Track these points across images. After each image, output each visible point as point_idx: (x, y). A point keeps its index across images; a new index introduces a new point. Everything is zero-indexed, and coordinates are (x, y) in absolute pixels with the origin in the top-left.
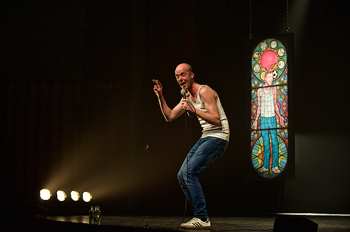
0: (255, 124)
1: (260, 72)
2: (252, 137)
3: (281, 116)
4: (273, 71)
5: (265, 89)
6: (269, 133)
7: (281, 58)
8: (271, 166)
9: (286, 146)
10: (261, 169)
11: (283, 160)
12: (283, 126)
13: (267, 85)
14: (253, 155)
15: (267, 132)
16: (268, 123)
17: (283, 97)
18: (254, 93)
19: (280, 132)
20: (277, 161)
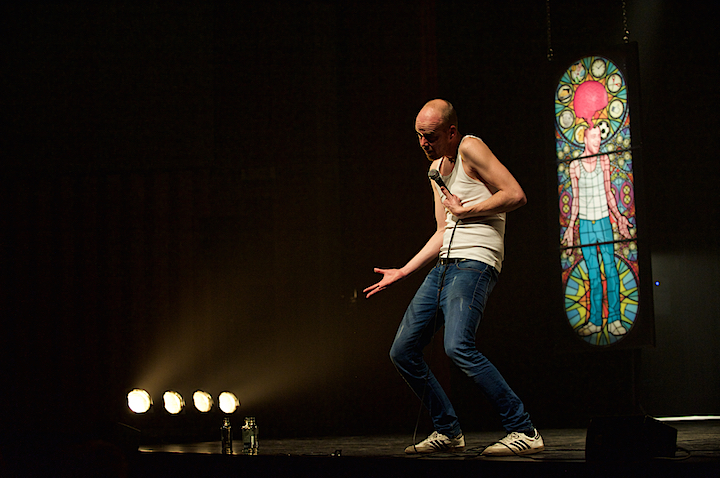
0: (568, 236)
1: (574, 128)
2: (563, 262)
3: (622, 215)
4: (601, 124)
5: (585, 162)
6: (599, 252)
7: (615, 96)
9: (635, 278)
10: (586, 327)
11: (629, 308)
12: (626, 236)
13: (588, 154)
14: (567, 300)
15: (593, 250)
16: (594, 232)
17: (624, 176)
18: (564, 171)
19: (621, 249)
20: (617, 308)
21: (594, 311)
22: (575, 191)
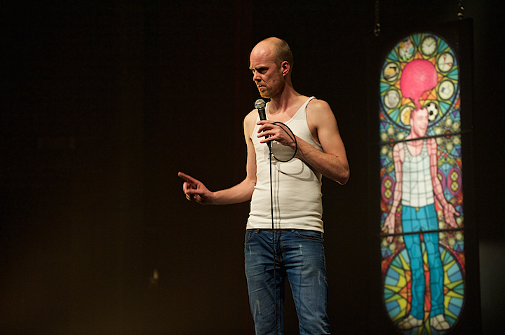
0: (389, 223)
1: (399, 109)
2: (383, 250)
3: (449, 202)
4: (429, 105)
5: (410, 146)
6: (422, 241)
7: (446, 76)
8: (427, 314)
9: (461, 270)
10: (406, 320)
11: (454, 301)
12: (453, 225)
13: (414, 136)
14: (386, 291)
15: (416, 238)
16: (417, 219)
17: (452, 162)
18: (387, 154)
19: (447, 238)
20: (440, 301)
21: (415, 304)
22: (398, 175)
